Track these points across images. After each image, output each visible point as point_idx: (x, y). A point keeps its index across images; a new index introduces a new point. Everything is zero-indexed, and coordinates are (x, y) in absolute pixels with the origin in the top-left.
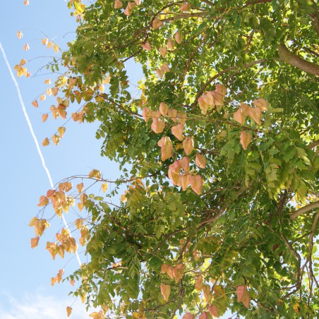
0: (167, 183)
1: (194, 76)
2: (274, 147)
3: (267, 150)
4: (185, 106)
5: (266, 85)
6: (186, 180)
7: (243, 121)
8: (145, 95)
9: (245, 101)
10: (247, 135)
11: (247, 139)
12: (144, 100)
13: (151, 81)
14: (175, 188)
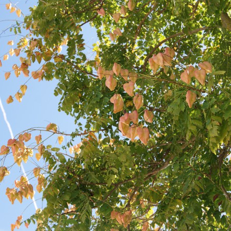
0: (118, 137)
1: (144, 40)
2: (216, 106)
3: (209, 108)
4: (136, 68)
5: (209, 49)
6: (134, 131)
7: (189, 81)
8: (99, 56)
9: (189, 64)
10: (192, 94)
11: (192, 98)
12: (98, 61)
13: (104, 44)
14: (125, 141)
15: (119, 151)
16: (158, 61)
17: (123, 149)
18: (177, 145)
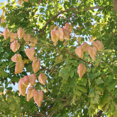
0: (11, 88)
1: (46, 8)
2: (100, 78)
3: (94, 79)
4: (35, 30)
6: (30, 93)
7: (82, 55)
8: (6, 15)
9: (81, 34)
10: (83, 67)
11: (83, 70)
12: (3, 18)
13: (11, 5)
14: (16, 93)
15: (10, 101)
16: (59, 35)
17: (14, 100)
18: (59, 102)
